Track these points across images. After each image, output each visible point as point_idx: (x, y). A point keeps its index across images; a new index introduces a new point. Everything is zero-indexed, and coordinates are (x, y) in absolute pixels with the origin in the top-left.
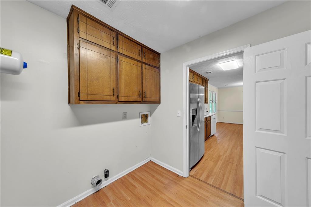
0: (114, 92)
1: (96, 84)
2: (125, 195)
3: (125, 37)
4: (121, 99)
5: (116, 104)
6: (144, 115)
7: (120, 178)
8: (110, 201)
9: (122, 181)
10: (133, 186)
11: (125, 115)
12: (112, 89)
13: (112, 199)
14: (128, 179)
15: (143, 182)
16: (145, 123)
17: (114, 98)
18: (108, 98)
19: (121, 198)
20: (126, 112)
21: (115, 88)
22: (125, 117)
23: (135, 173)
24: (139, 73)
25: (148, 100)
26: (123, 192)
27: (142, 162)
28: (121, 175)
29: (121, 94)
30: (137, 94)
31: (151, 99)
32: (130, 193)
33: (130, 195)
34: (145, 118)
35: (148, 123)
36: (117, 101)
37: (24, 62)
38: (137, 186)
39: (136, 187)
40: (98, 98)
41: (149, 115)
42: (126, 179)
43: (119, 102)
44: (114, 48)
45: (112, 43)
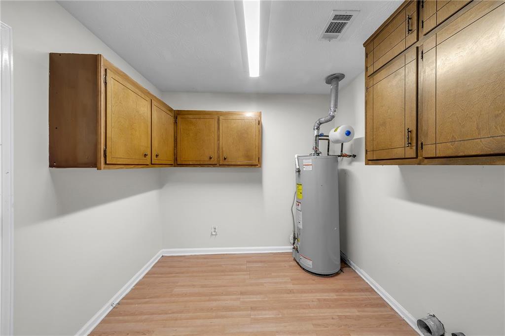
5: (419, 164)
36: (420, 158)
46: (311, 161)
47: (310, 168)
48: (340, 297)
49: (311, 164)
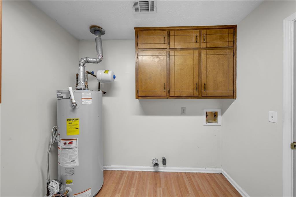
0: (165, 88)
1: (150, 82)
2: (174, 191)
3: (178, 30)
4: (172, 94)
5: (167, 99)
6: (212, 112)
7: (177, 172)
8: (160, 187)
9: (178, 176)
10: (186, 188)
11: (184, 110)
12: (163, 85)
13: (163, 186)
14: (184, 177)
15: (199, 192)
16: (213, 122)
17: (165, 94)
18: (159, 93)
19: (170, 192)
20: (185, 108)
21: (166, 84)
22: (184, 112)
23: (194, 176)
24: (196, 62)
25: (209, 93)
26: (174, 187)
27: (207, 169)
28: (180, 170)
29: (172, 89)
30: (192, 87)
31: (215, 92)
32: (180, 193)
33: (179, 195)
34: (212, 117)
35: (217, 123)
36: (168, 96)
37: (114, 75)
38: (190, 192)
39: (188, 192)
40: (150, 94)
41: (219, 113)
42: (182, 177)
43: (170, 97)
44: (165, 46)
45: (163, 42)
46: (90, 95)
47: (90, 102)
48: (121, 191)
49: (91, 97)
